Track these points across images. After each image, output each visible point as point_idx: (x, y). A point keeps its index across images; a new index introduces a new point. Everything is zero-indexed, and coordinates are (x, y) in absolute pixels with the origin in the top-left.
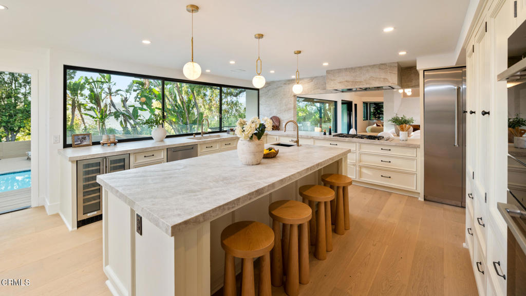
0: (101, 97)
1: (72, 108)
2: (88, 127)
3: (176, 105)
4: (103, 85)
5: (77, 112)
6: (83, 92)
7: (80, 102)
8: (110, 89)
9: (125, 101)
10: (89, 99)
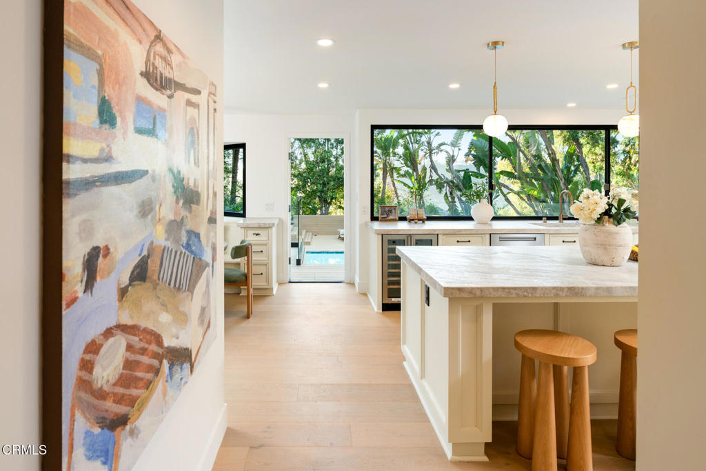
0: (418, 156)
1: (383, 174)
2: (402, 202)
3: (540, 166)
4: (421, 137)
5: (389, 180)
6: (396, 150)
7: (392, 165)
8: (429, 143)
9: (451, 160)
10: (403, 160)
